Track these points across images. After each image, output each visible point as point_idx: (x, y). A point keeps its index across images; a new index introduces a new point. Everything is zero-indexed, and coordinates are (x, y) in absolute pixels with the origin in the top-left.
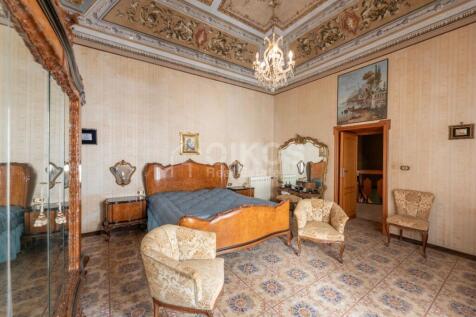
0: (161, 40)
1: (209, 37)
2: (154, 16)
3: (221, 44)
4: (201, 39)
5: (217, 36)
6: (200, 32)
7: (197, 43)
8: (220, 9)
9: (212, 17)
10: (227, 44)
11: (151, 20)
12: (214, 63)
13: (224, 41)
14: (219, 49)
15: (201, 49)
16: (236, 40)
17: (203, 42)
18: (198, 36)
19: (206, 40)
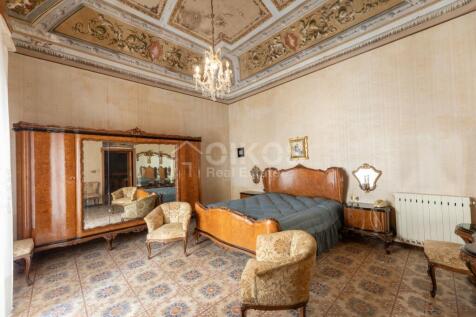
0: (267, 69)
1: (297, 34)
2: (256, 58)
3: (313, 27)
4: (292, 42)
5: (302, 26)
6: (286, 38)
7: (291, 47)
8: (280, 8)
9: (282, 20)
10: (319, 21)
11: (256, 62)
12: (319, 50)
13: (313, 22)
14: (314, 33)
15: (298, 49)
16: (324, 8)
17: (296, 43)
18: (288, 43)
19: (296, 38)
